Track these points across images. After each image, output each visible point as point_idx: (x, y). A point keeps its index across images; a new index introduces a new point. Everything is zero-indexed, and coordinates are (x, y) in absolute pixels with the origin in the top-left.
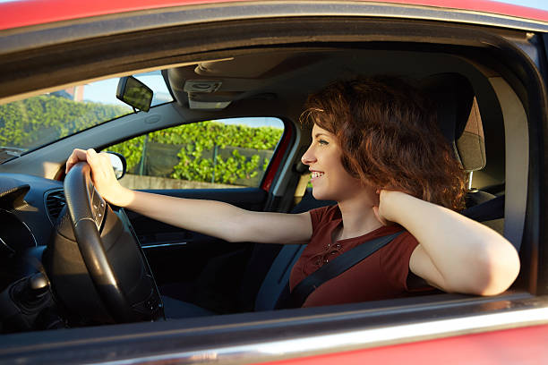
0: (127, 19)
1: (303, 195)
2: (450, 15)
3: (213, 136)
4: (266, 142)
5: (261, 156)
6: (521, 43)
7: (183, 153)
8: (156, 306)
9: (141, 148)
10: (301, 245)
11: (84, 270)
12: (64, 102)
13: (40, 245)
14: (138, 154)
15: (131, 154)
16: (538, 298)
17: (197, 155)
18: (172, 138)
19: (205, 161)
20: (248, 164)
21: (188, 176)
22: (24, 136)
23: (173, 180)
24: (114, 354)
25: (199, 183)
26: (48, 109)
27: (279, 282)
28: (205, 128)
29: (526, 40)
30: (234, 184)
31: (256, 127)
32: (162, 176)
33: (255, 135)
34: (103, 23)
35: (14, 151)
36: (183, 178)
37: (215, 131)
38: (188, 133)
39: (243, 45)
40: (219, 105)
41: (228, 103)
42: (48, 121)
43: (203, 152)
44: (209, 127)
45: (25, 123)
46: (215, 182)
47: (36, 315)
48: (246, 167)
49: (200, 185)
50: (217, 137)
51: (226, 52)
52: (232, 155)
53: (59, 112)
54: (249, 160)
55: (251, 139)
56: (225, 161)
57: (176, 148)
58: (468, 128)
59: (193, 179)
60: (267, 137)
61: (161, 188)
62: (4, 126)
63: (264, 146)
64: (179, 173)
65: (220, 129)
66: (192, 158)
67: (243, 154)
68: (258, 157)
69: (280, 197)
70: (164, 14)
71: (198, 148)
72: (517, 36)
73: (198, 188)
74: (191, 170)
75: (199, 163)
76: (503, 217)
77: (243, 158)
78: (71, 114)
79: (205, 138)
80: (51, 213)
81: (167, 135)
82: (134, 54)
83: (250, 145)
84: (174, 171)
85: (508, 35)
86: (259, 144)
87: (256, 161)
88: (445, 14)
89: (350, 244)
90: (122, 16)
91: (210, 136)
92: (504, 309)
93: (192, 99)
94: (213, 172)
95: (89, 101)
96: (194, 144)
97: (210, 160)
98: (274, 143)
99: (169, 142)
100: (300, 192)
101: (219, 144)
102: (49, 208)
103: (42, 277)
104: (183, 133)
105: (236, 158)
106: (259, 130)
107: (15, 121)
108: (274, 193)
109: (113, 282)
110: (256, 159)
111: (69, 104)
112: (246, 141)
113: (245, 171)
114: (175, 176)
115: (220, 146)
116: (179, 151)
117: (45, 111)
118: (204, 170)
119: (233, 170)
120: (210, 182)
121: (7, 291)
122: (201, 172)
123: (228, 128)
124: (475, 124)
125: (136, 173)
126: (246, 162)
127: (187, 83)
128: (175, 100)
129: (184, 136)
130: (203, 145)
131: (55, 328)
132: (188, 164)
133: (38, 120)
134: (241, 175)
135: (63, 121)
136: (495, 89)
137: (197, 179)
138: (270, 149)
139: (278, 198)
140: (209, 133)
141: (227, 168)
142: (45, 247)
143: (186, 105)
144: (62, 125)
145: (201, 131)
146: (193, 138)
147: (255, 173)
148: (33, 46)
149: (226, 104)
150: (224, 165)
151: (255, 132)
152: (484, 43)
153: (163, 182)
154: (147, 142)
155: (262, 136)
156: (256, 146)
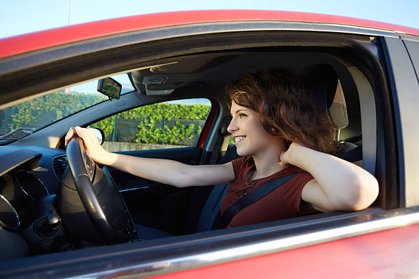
0: (106, 40)
1: (226, 150)
2: (320, 27)
3: (162, 112)
4: (198, 114)
5: (195, 125)
6: (366, 44)
7: (142, 125)
8: (131, 231)
9: (112, 123)
10: (227, 185)
11: (83, 209)
12: (59, 94)
13: (51, 194)
14: (111, 127)
15: (106, 127)
16: (387, 212)
17: (152, 126)
18: (134, 115)
19: (158, 130)
20: (187, 130)
21: (146, 140)
22: (31, 118)
23: (135, 144)
24: (111, 265)
25: (154, 145)
26: (47, 100)
27: (214, 210)
28: (156, 107)
29: (370, 42)
30: (178, 145)
31: (191, 105)
32: (129, 142)
33: (191, 110)
34: (90, 44)
35: (27, 130)
36: (143, 142)
37: (163, 108)
38: (145, 111)
39: (184, 53)
40: (166, 92)
41: (172, 90)
42: (48, 108)
43: (155, 124)
44: (159, 106)
45: (32, 110)
46: (165, 144)
47: (51, 242)
48: (185, 132)
49: (155, 147)
50: (164, 112)
51: (173, 58)
52: (175, 124)
53: (55, 101)
54: (187, 127)
55: (188, 113)
56: (171, 129)
57: (137, 121)
58: (335, 101)
59: (149, 142)
60: (199, 111)
61: (128, 150)
62: (18, 113)
63: (197, 118)
64: (139, 139)
65: (166, 107)
66: (148, 128)
67: (183, 124)
68: (193, 125)
69: (211, 152)
70: (131, 36)
71: (152, 121)
72: (364, 39)
73: (154, 148)
74: (148, 136)
75: (153, 131)
76: (361, 159)
77: (183, 126)
78: (64, 102)
79: (156, 114)
80: (56, 171)
81: (130, 113)
82: (112, 64)
83: (188, 117)
84: (136, 138)
85: (358, 39)
86: (194, 116)
87: (193, 127)
88: (316, 27)
89: (260, 182)
90: (103, 39)
91: (160, 112)
92: (366, 221)
93: (148, 89)
94: (163, 137)
95: (76, 93)
96: (149, 118)
97: (161, 129)
98: (204, 115)
99: (131, 118)
100: (225, 148)
101: (166, 117)
102: (55, 168)
103: (55, 216)
104: (141, 111)
105: (179, 127)
106: (193, 107)
107: (25, 109)
108: (207, 150)
109: (103, 217)
110: (192, 126)
111: (62, 95)
112: (184, 115)
113: (185, 135)
114: (137, 141)
115: (167, 119)
116: (139, 124)
117: (45, 101)
118: (157, 136)
119: (176, 135)
120: (162, 144)
121: (31, 226)
122: (155, 137)
123: (172, 106)
124: (340, 97)
125: (110, 140)
126: (185, 129)
127: (145, 79)
128: (136, 90)
129: (142, 113)
130: (155, 119)
131: (65, 250)
132: (146, 132)
133: (41, 107)
134: (182, 138)
135: (58, 107)
136: (351, 73)
137: (152, 143)
138: (201, 119)
139: (210, 153)
140: (159, 110)
141: (172, 134)
142: (55, 195)
143: (144, 93)
144: (57, 109)
145: (153, 109)
146: (148, 114)
147: (192, 136)
148: (45, 62)
149: (171, 91)
150: (170, 132)
151: (191, 108)
152: (343, 44)
153: (129, 145)
154: (116, 119)
155: (195, 110)
156: (192, 118)
